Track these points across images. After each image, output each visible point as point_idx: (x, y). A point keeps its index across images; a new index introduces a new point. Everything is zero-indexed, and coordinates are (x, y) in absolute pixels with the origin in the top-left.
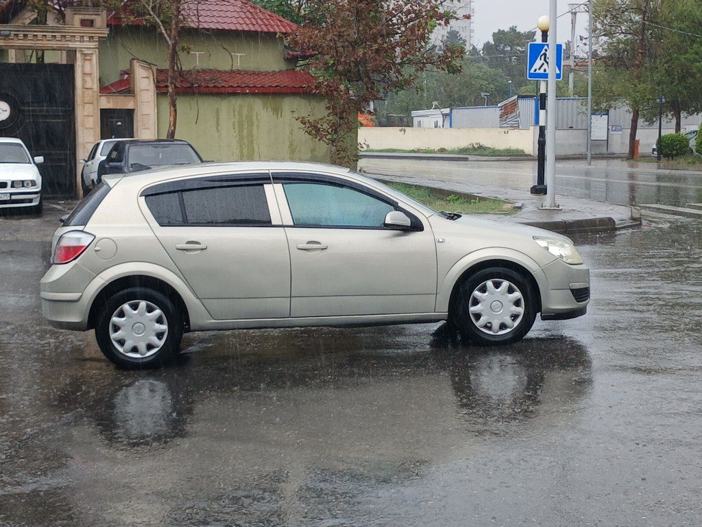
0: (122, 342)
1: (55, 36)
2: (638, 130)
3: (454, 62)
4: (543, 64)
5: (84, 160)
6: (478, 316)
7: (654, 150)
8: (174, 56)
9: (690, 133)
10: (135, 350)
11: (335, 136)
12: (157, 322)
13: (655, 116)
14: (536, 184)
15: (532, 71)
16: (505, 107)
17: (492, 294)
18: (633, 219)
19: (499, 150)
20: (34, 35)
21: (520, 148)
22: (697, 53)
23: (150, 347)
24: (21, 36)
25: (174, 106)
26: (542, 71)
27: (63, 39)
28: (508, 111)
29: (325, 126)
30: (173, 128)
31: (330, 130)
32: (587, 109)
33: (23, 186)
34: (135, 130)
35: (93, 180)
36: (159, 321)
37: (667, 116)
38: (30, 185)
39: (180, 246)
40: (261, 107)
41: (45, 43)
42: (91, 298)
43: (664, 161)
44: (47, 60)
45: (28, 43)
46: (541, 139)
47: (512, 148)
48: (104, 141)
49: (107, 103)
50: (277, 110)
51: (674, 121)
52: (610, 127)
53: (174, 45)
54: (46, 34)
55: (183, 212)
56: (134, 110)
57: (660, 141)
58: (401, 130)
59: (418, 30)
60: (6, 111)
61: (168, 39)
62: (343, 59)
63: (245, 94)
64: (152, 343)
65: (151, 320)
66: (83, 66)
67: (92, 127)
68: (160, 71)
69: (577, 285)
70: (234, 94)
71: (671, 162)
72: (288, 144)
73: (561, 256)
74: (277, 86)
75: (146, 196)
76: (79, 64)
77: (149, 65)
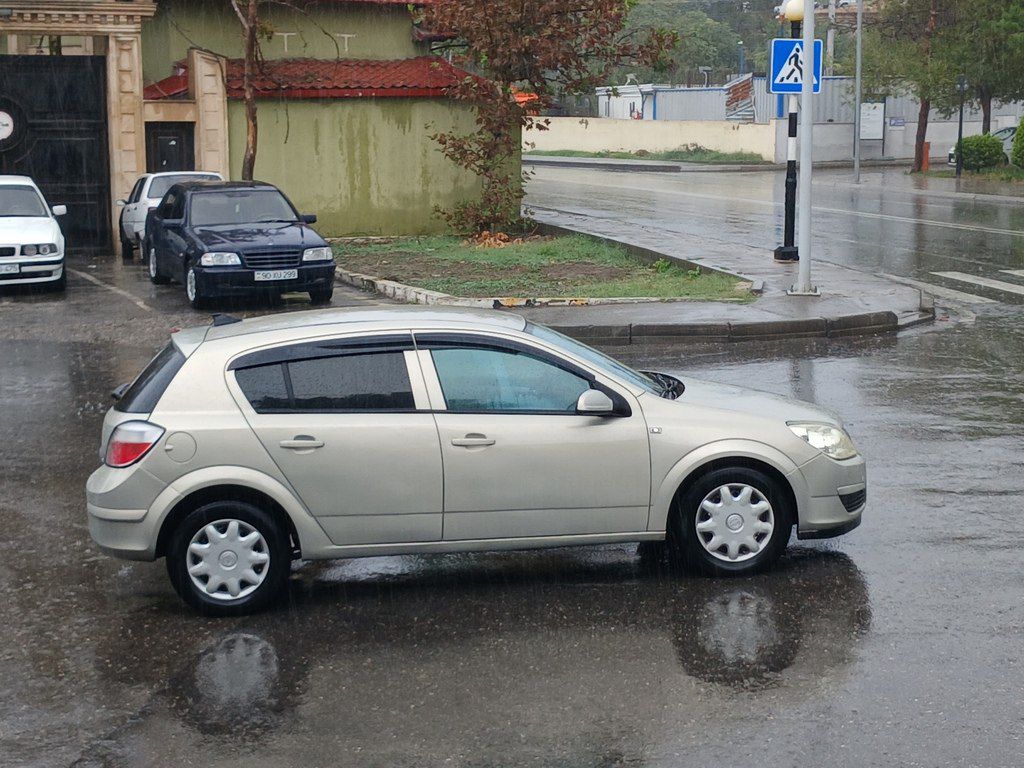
0: (204, 578)
1: (77, 16)
2: (929, 125)
3: (661, 55)
4: (793, 70)
5: (124, 201)
6: (708, 536)
7: (951, 156)
8: (252, 44)
9: (1005, 131)
10: (223, 588)
11: (489, 163)
12: (255, 549)
13: (954, 105)
14: (783, 245)
15: (777, 81)
16: (734, 90)
17: (728, 504)
18: (923, 310)
19: (725, 155)
20: (46, 15)
21: (756, 150)
22: (1015, 19)
23: (244, 584)
24: (28, 15)
25: (254, 119)
26: (791, 81)
27: (89, 19)
28: (739, 95)
29: (475, 147)
30: (252, 152)
31: (481, 153)
32: (855, 100)
33: (38, 253)
34: (196, 151)
35: (137, 234)
36: (257, 547)
37: (971, 105)
38: (48, 251)
39: (285, 442)
40: (381, 117)
41: (63, 26)
42: (161, 517)
43: (966, 177)
44: (65, 52)
45: (38, 26)
46: (790, 180)
47: (744, 152)
48: (152, 176)
49: (155, 113)
50: (402, 122)
51: (981, 113)
52: (887, 120)
53: (253, 31)
54: (63, 12)
55: (288, 383)
56: (194, 123)
57: (961, 145)
58: (581, 122)
59: (611, 9)
60: (7, 125)
61: (243, 20)
62: (500, 50)
63: (355, 98)
64: (248, 579)
65: (246, 547)
66: (118, 60)
67: (133, 148)
68: (230, 63)
69: (849, 489)
70: (341, 99)
71: (977, 178)
72: (420, 171)
73: (826, 449)
74: (403, 86)
75: (236, 370)
76: (112, 56)
77: (214, 57)
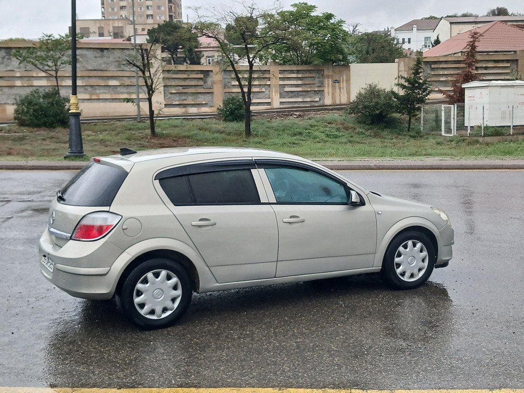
39: (194, 223)
42: (120, 271)
75: (160, 180)
